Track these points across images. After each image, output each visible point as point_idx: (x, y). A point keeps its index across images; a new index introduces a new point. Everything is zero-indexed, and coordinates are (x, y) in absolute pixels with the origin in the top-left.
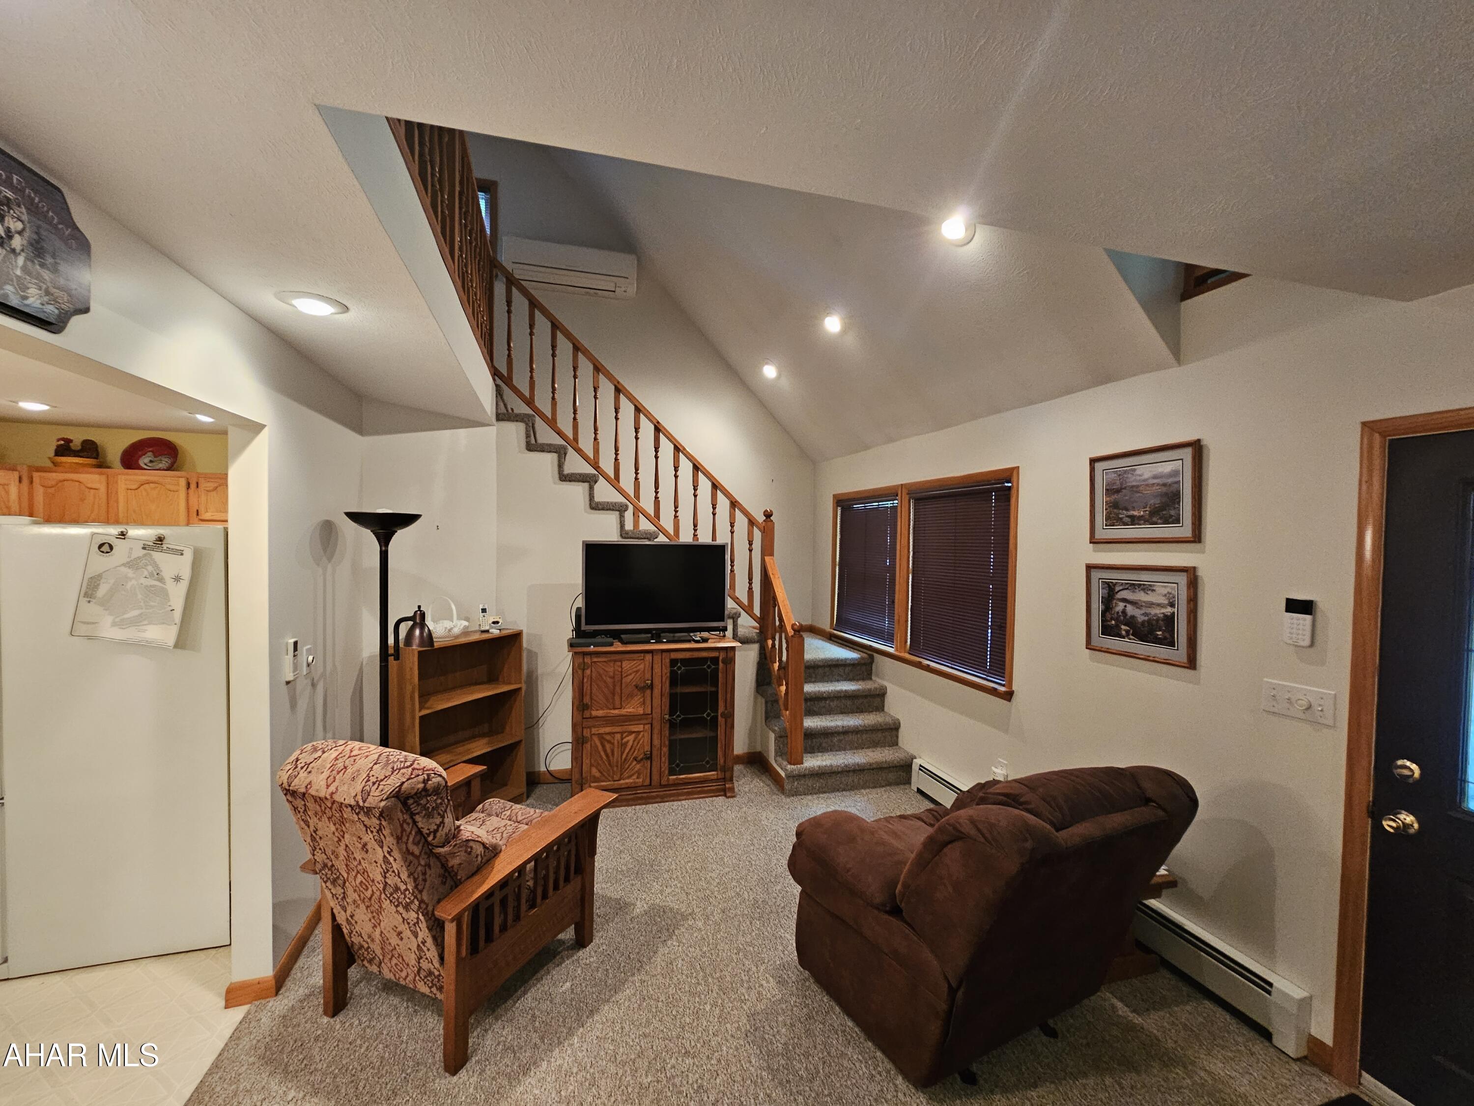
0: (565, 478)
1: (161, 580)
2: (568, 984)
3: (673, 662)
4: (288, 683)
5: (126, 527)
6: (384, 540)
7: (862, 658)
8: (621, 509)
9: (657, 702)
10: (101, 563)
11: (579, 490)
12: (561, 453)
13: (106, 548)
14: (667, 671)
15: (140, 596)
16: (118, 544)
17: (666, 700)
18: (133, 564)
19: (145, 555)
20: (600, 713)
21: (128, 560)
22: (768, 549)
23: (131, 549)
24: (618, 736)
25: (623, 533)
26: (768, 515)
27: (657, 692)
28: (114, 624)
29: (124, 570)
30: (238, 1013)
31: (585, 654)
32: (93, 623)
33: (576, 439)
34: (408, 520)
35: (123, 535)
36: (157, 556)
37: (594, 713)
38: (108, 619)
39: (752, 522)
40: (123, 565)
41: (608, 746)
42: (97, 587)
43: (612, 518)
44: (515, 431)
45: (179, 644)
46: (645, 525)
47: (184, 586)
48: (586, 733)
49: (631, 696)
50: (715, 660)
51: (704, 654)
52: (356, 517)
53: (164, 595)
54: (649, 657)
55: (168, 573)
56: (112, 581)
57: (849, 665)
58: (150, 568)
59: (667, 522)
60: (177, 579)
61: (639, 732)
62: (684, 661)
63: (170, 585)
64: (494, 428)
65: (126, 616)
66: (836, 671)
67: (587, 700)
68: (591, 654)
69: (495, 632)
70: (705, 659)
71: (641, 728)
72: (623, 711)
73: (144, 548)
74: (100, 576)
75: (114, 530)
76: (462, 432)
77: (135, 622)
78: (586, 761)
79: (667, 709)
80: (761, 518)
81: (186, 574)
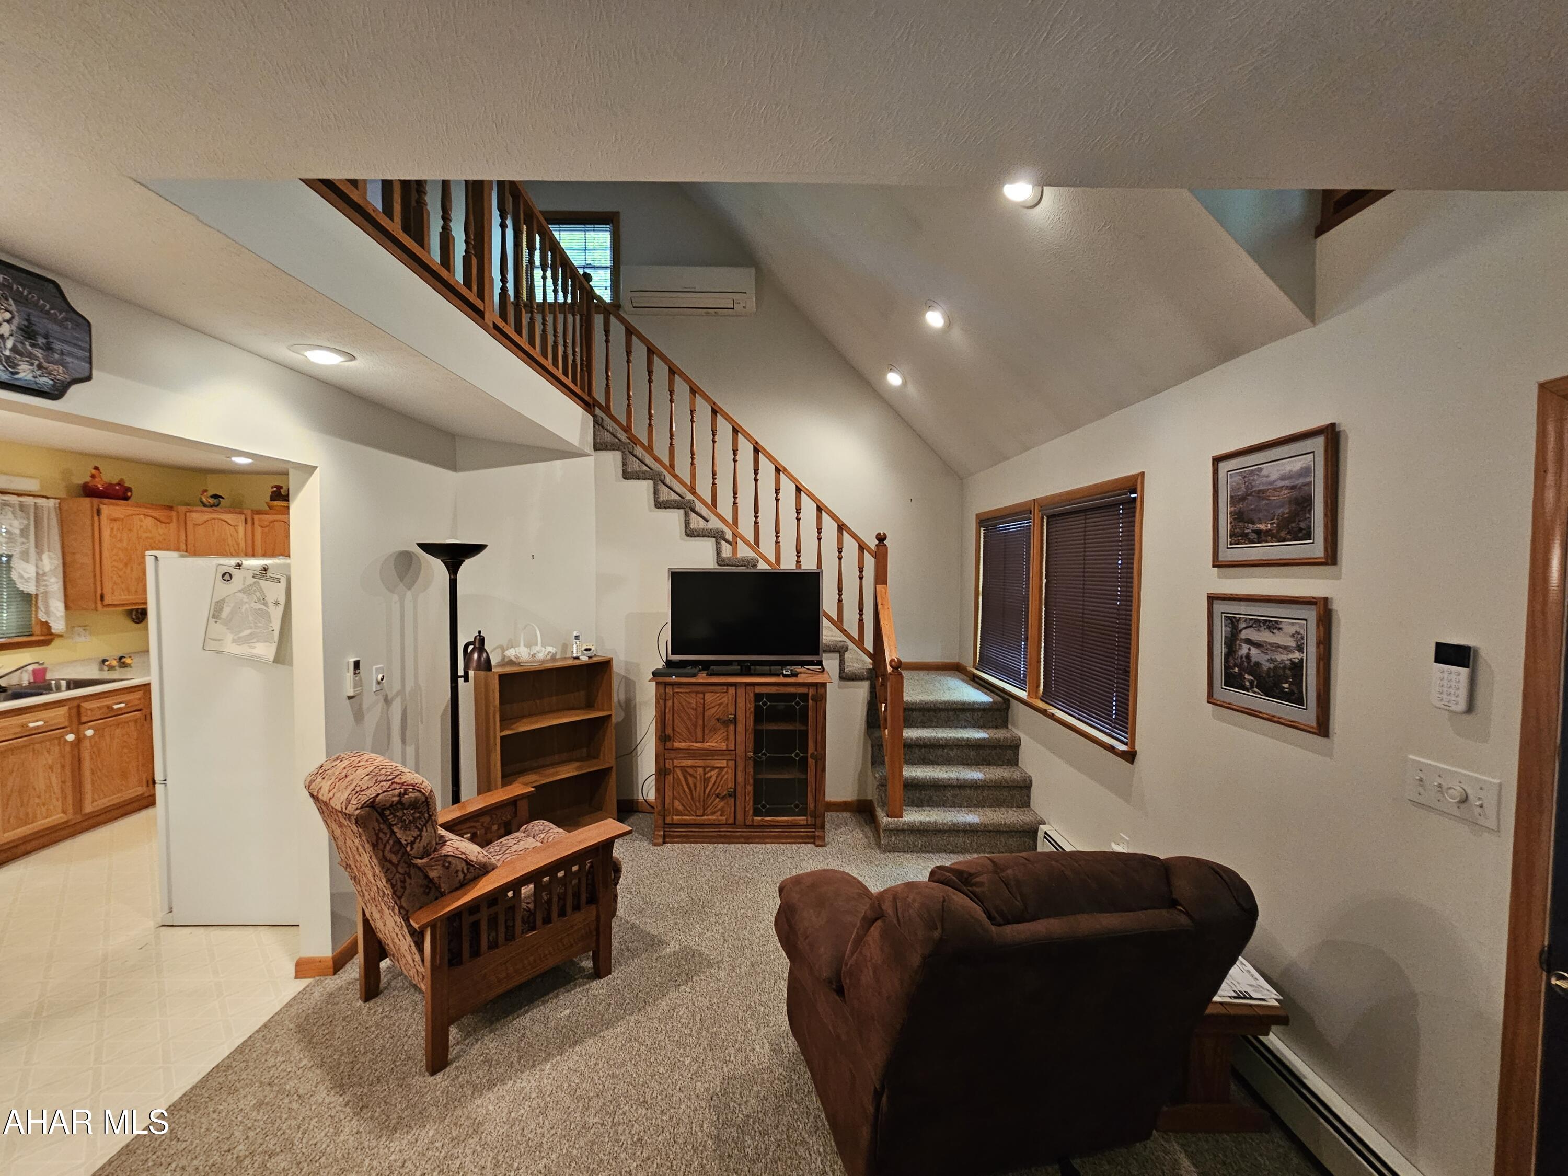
0: (660, 505)
1: (265, 604)
2: (568, 1011)
3: (758, 697)
4: (350, 698)
5: (241, 559)
6: (453, 569)
7: (994, 703)
8: (718, 536)
9: (741, 738)
10: (225, 589)
11: (675, 517)
12: (657, 479)
13: (227, 577)
14: (751, 706)
15: (251, 618)
16: (235, 573)
17: (751, 737)
18: (246, 591)
19: (255, 583)
20: (682, 745)
21: (243, 587)
22: (881, 577)
23: (245, 578)
24: (700, 770)
25: (720, 560)
26: (881, 538)
27: (740, 727)
28: (234, 641)
29: (241, 595)
30: (303, 983)
31: (666, 684)
32: (219, 640)
33: (672, 466)
34: (476, 549)
35: (239, 566)
36: (263, 583)
37: (676, 745)
38: (230, 637)
39: (862, 547)
40: (240, 591)
41: (690, 780)
42: (221, 609)
43: (708, 545)
44: (612, 459)
45: (277, 659)
46: (744, 552)
47: (281, 608)
48: (669, 765)
49: (714, 730)
50: (804, 697)
51: (792, 690)
52: (428, 548)
53: (267, 616)
54: (732, 690)
55: (270, 599)
56: (232, 605)
57: (979, 710)
58: (258, 594)
59: (767, 547)
60: (276, 603)
61: (721, 768)
62: (769, 696)
63: (271, 609)
64: (592, 458)
65: (241, 635)
66: (962, 716)
67: (669, 731)
68: (673, 684)
69: (584, 659)
70: (793, 696)
71: (724, 763)
72: (706, 745)
73: (254, 577)
74: (223, 600)
75: (233, 561)
76: (558, 464)
77: (247, 640)
78: (669, 794)
79: (751, 746)
80: (872, 543)
81: (282, 600)
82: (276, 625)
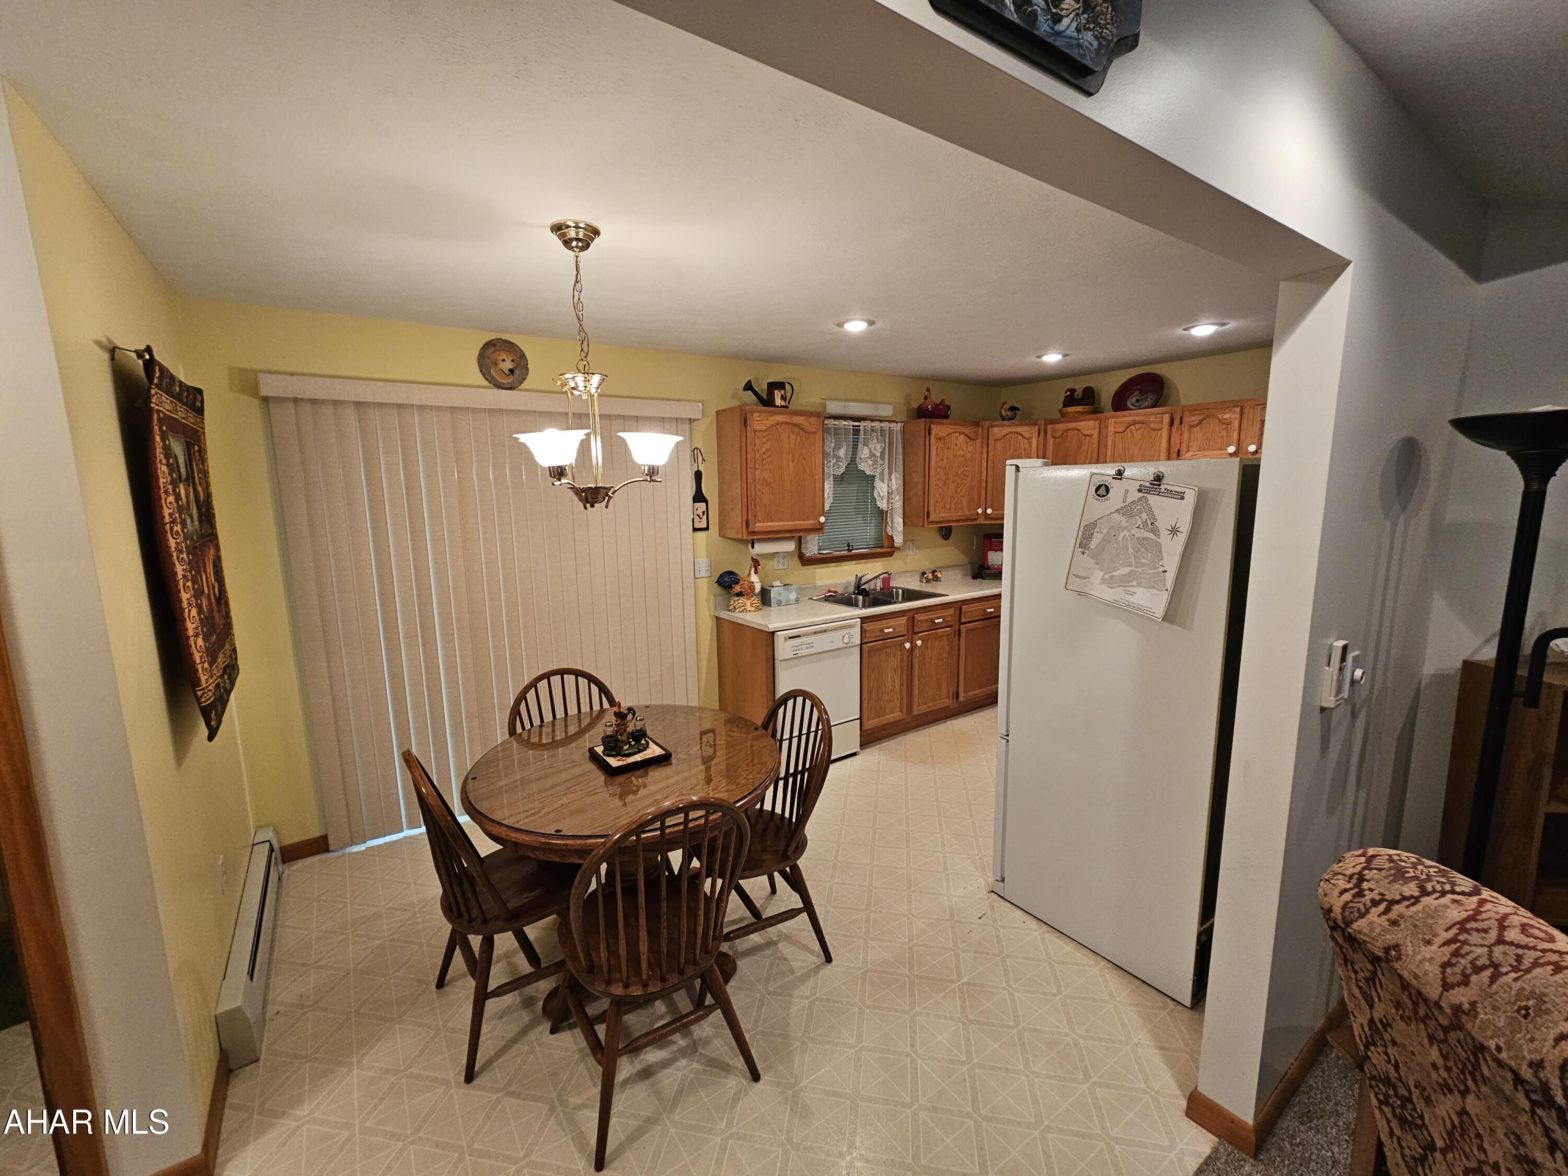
1: (1155, 531)
4: (1323, 709)
5: (1123, 464)
6: (1538, 470)
18: (1127, 511)
19: (1140, 499)
21: (1123, 505)
28: (1104, 581)
32: (1085, 578)
35: (1120, 473)
40: (1117, 511)
45: (1169, 617)
52: (1469, 425)
53: (1157, 550)
55: (1163, 524)
63: (1165, 536)
65: (1115, 573)
81: (1185, 525)
82: (1172, 563)
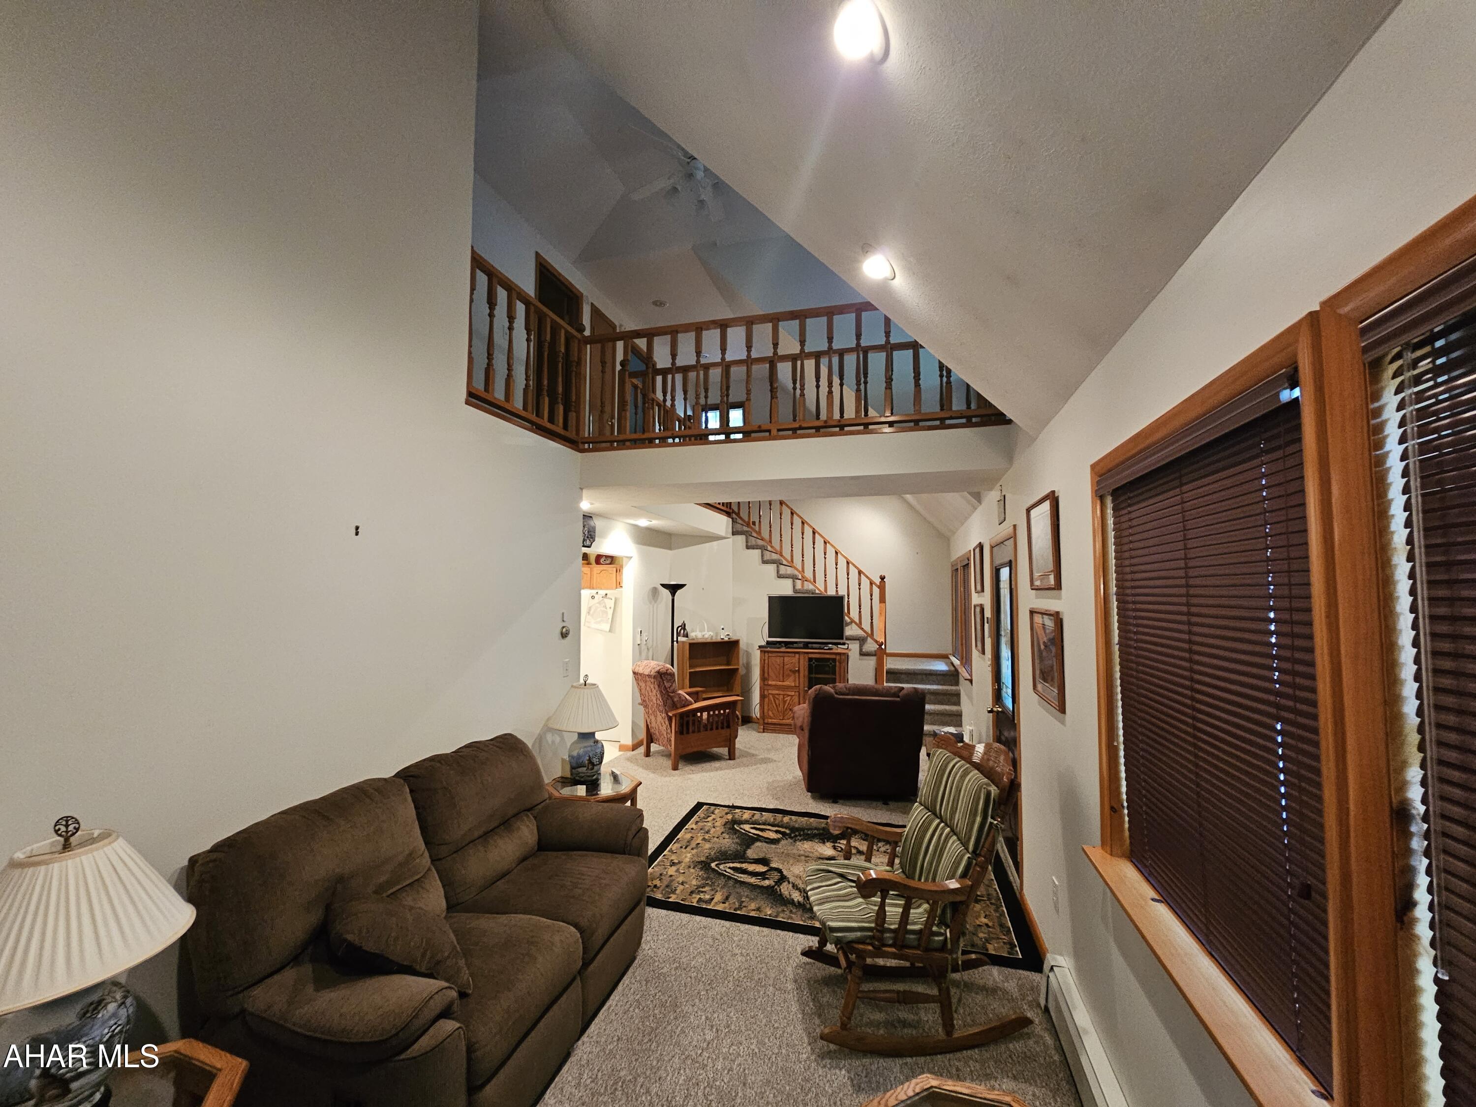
0: (765, 562)
3: (810, 659)
6: (673, 594)
7: (949, 671)
8: (794, 578)
9: (802, 680)
10: (592, 602)
11: (772, 568)
12: (763, 549)
13: (593, 597)
14: (807, 664)
15: (601, 614)
16: (596, 596)
17: (807, 680)
18: (599, 603)
20: (773, 683)
22: (882, 599)
23: (599, 598)
24: (781, 697)
25: (795, 591)
26: (882, 578)
27: (802, 674)
29: (597, 605)
31: (765, 652)
33: (770, 542)
34: (682, 586)
35: (598, 593)
37: (770, 683)
38: (593, 621)
39: (871, 583)
41: (777, 702)
42: (590, 610)
43: (789, 582)
44: (741, 539)
45: (610, 631)
46: (808, 586)
47: (612, 610)
48: (766, 693)
49: (789, 676)
50: (834, 660)
51: (828, 656)
52: (663, 585)
53: (606, 613)
54: (797, 656)
55: (608, 607)
56: (594, 608)
57: (940, 675)
58: (604, 604)
59: (820, 585)
60: (610, 608)
61: (792, 696)
62: (817, 659)
63: (608, 610)
64: (730, 540)
65: (597, 620)
66: (931, 678)
67: (766, 675)
68: (768, 652)
69: (726, 639)
70: (829, 659)
71: (793, 693)
72: (784, 683)
73: (602, 598)
74: (591, 607)
75: (595, 592)
76: (715, 543)
77: (599, 622)
78: (766, 707)
79: (807, 684)
80: (878, 581)
81: (613, 606)
82: (610, 616)
